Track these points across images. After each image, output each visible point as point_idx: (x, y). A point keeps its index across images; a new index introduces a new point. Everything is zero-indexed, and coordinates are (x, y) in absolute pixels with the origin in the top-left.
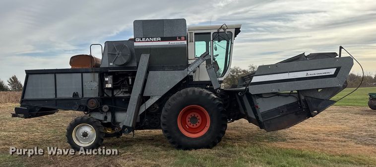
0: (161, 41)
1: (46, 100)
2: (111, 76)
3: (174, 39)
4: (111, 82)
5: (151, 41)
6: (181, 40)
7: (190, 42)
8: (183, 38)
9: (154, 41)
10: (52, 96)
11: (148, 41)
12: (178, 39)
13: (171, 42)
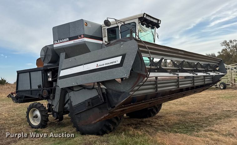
0: (69, 40)
1: (27, 91)
2: (51, 72)
3: (76, 38)
4: (51, 77)
5: (63, 42)
6: (81, 38)
7: (104, 37)
8: (82, 36)
9: (65, 42)
10: (29, 88)
11: (61, 42)
12: (79, 38)
13: (75, 41)
